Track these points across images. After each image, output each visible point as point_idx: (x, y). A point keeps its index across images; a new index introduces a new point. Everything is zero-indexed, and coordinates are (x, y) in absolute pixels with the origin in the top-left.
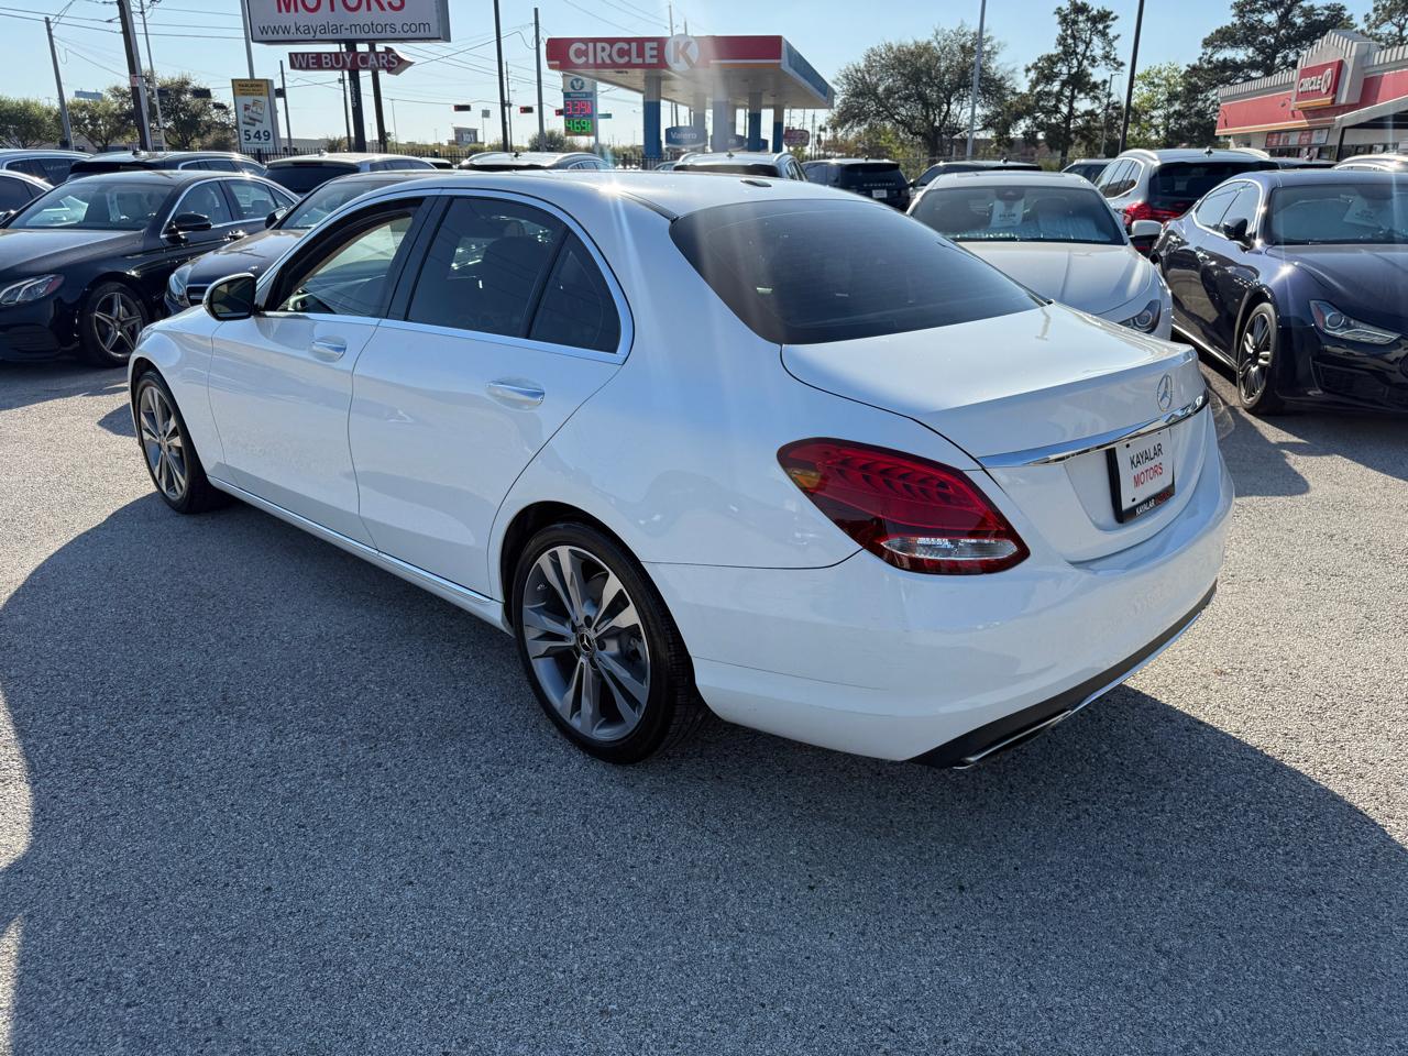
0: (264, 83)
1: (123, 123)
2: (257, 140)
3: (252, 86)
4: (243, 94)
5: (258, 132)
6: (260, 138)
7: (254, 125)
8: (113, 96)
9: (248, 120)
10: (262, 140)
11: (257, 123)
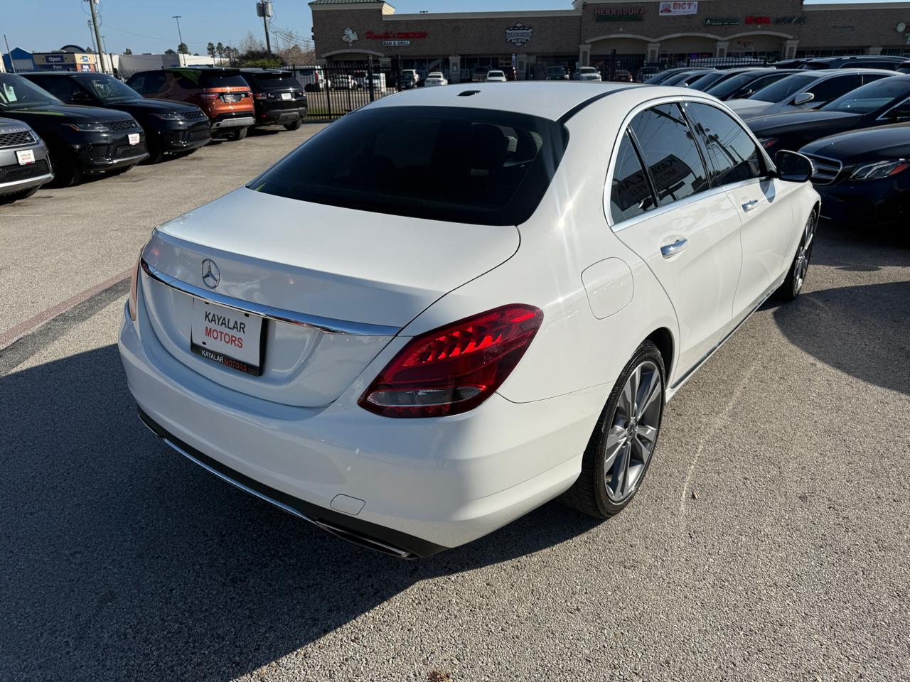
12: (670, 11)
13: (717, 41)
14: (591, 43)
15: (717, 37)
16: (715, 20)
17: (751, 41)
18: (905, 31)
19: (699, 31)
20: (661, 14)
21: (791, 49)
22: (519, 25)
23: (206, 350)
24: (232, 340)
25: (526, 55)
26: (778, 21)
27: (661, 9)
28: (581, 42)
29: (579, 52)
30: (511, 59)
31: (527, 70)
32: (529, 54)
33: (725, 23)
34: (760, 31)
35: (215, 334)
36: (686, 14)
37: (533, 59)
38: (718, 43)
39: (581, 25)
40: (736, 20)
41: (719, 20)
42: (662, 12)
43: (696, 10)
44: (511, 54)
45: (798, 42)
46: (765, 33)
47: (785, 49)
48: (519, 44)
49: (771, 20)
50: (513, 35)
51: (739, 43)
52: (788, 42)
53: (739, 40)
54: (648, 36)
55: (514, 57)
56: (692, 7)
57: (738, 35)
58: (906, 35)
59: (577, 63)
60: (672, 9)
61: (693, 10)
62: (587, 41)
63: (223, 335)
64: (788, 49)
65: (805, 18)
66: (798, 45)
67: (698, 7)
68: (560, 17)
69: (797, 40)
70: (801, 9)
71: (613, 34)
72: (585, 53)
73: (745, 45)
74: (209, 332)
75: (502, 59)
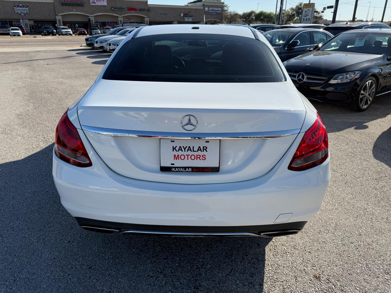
0: (312, 4)
1: (291, 17)
2: (306, 21)
3: (309, 5)
4: (306, 8)
5: (307, 19)
6: (307, 20)
7: (306, 16)
8: (290, 10)
9: (305, 15)
10: (307, 21)
11: (307, 16)
12: (95, 3)
13: (118, 17)
14: (61, 16)
15: (118, 15)
16: (116, 8)
17: (131, 17)
18: (183, 16)
19: (109, 12)
20: (91, 4)
21: (147, 21)
22: (21, 5)
23: (176, 168)
24: (197, 157)
25: (28, 20)
26: (140, 10)
27: (91, 2)
28: (56, 15)
29: (56, 20)
30: (20, 22)
31: (30, 27)
32: (29, 20)
33: (120, 10)
34: (133, 13)
35: (183, 157)
36: (103, 5)
37: (32, 23)
38: (119, 18)
39: (54, 7)
40: (124, 9)
41: (117, 8)
42: (92, 3)
43: (106, 3)
44: (20, 19)
45: (149, 19)
46: (136, 14)
47: (145, 21)
48: (23, 15)
49: (137, 10)
50: (18, 10)
51: (127, 18)
52: (145, 18)
53: (126, 17)
54: (88, 14)
55: (21, 21)
56: (104, 2)
57: (126, 15)
58: (184, 17)
59: (56, 25)
60: (96, 2)
61: (105, 3)
62: (59, 15)
63: (189, 157)
64: (146, 22)
65: (149, 9)
66: (149, 20)
67: (107, 2)
68: (42, 2)
69: (148, 18)
70: (147, 6)
71: (71, 12)
72: (59, 20)
73: (129, 19)
74: (176, 157)
75: (14, 22)
